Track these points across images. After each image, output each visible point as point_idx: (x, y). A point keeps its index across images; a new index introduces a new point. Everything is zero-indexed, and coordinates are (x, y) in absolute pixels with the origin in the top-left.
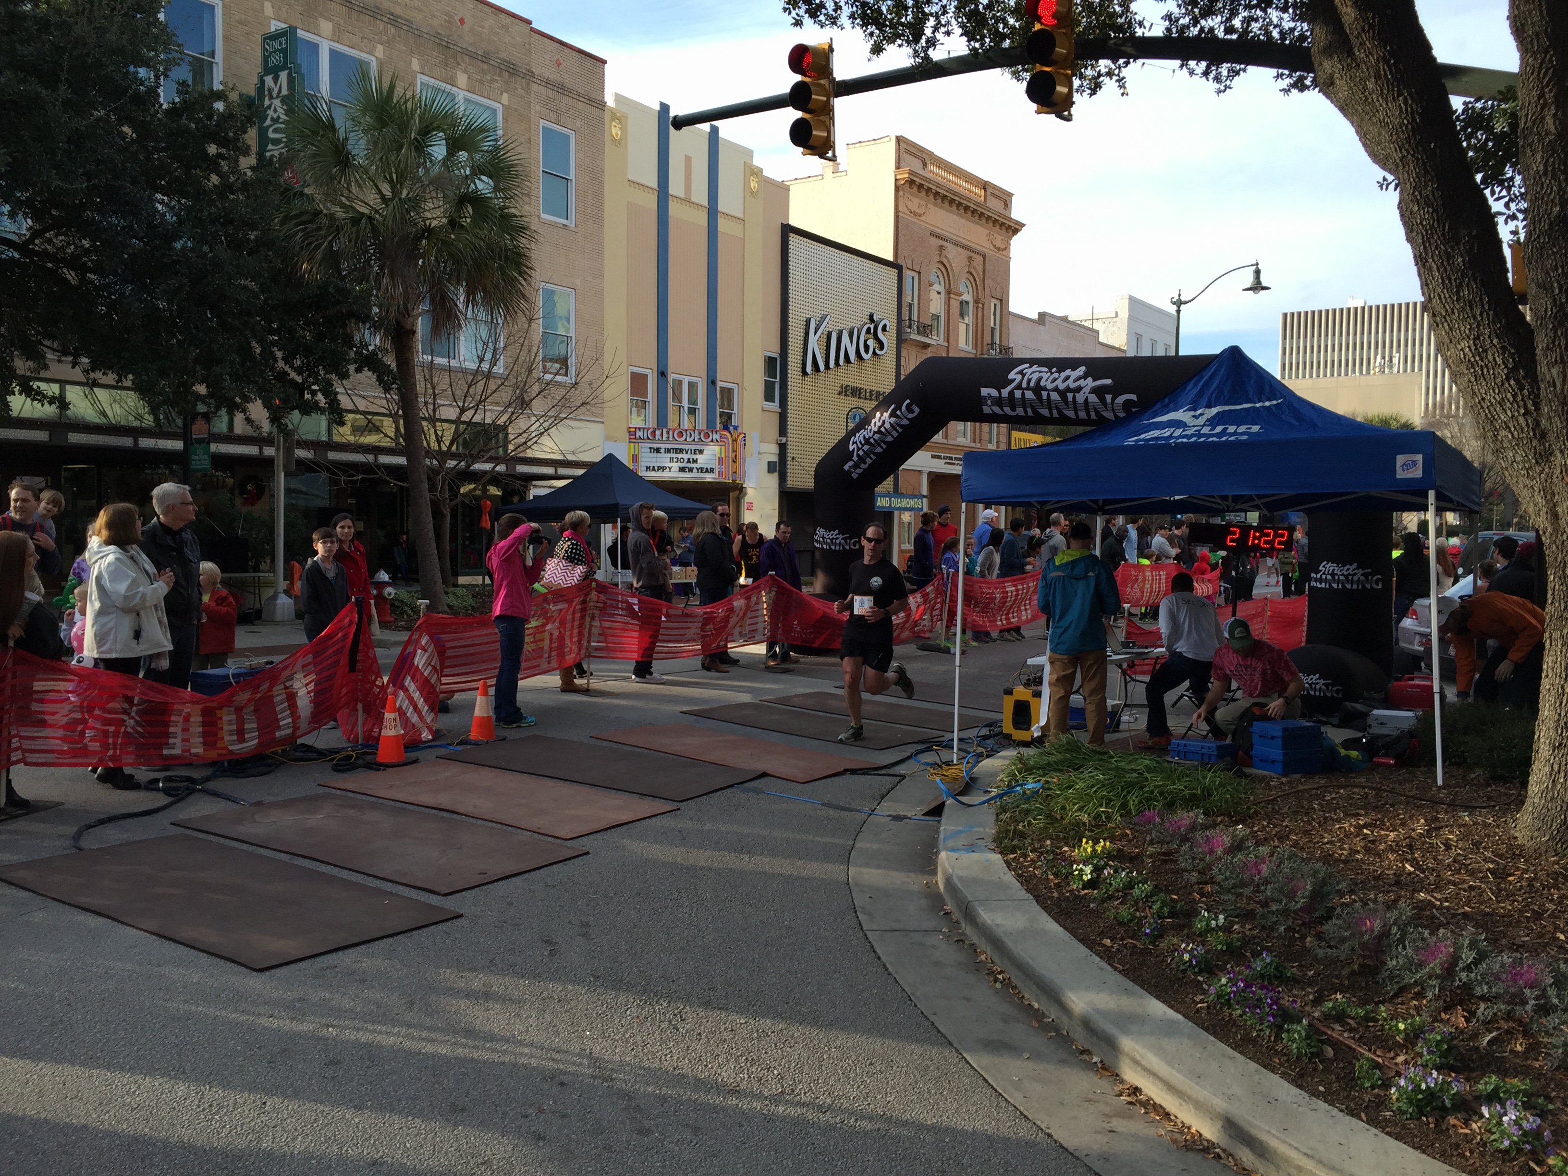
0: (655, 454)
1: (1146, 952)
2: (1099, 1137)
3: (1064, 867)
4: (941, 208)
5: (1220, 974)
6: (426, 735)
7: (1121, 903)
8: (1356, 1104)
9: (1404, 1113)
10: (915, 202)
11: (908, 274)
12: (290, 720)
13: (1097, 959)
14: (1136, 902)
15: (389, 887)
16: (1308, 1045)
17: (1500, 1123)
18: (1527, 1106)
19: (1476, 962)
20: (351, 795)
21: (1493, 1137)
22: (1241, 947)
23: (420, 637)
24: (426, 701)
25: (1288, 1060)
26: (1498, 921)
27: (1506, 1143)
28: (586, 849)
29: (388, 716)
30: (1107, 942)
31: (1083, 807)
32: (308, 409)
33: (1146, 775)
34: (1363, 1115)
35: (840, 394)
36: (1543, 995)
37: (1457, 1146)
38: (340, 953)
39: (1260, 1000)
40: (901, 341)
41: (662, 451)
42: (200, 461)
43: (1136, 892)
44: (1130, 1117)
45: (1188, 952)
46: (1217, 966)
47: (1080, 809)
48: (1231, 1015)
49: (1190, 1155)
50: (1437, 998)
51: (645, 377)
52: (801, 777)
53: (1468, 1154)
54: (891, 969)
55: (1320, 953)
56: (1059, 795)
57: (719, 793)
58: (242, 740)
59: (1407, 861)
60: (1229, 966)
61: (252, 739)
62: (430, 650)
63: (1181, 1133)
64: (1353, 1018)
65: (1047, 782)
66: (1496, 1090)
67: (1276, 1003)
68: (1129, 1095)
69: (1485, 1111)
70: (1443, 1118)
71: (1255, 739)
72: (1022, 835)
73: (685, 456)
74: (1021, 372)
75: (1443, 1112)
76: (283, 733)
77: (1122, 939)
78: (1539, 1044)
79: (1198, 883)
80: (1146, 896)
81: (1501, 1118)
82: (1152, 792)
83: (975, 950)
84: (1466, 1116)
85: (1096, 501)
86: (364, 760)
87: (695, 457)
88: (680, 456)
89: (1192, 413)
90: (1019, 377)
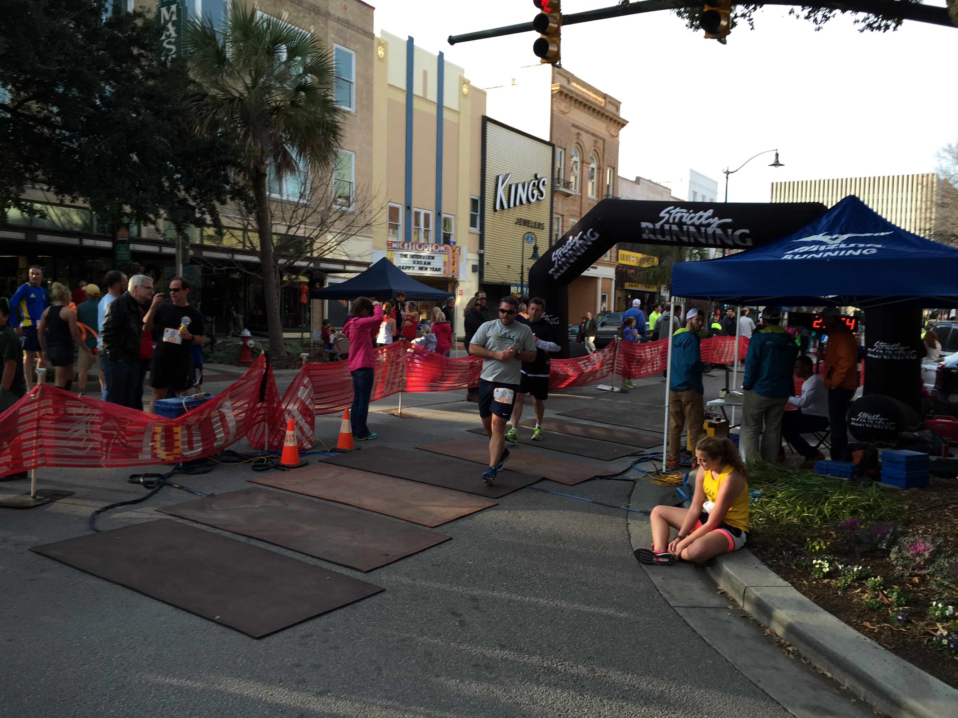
0: (404, 259)
1: (901, 634)
3: (804, 561)
4: (579, 109)
6: (307, 445)
10: (563, 105)
11: (558, 151)
12: (223, 435)
13: (870, 640)
15: (324, 565)
20: (271, 489)
23: (303, 377)
24: (306, 422)
28: (449, 535)
29: (289, 433)
30: (868, 625)
35: (516, 223)
38: (311, 623)
40: (554, 192)
41: (409, 256)
42: (123, 255)
45: (944, 637)
51: (397, 209)
52: (568, 480)
57: (519, 492)
58: (191, 448)
61: (198, 447)
71: (884, 463)
73: (422, 260)
74: (668, 212)
76: (219, 443)
77: (878, 623)
83: (759, 625)
86: (273, 463)
87: (429, 261)
88: (420, 260)
89: (829, 237)
90: (667, 216)
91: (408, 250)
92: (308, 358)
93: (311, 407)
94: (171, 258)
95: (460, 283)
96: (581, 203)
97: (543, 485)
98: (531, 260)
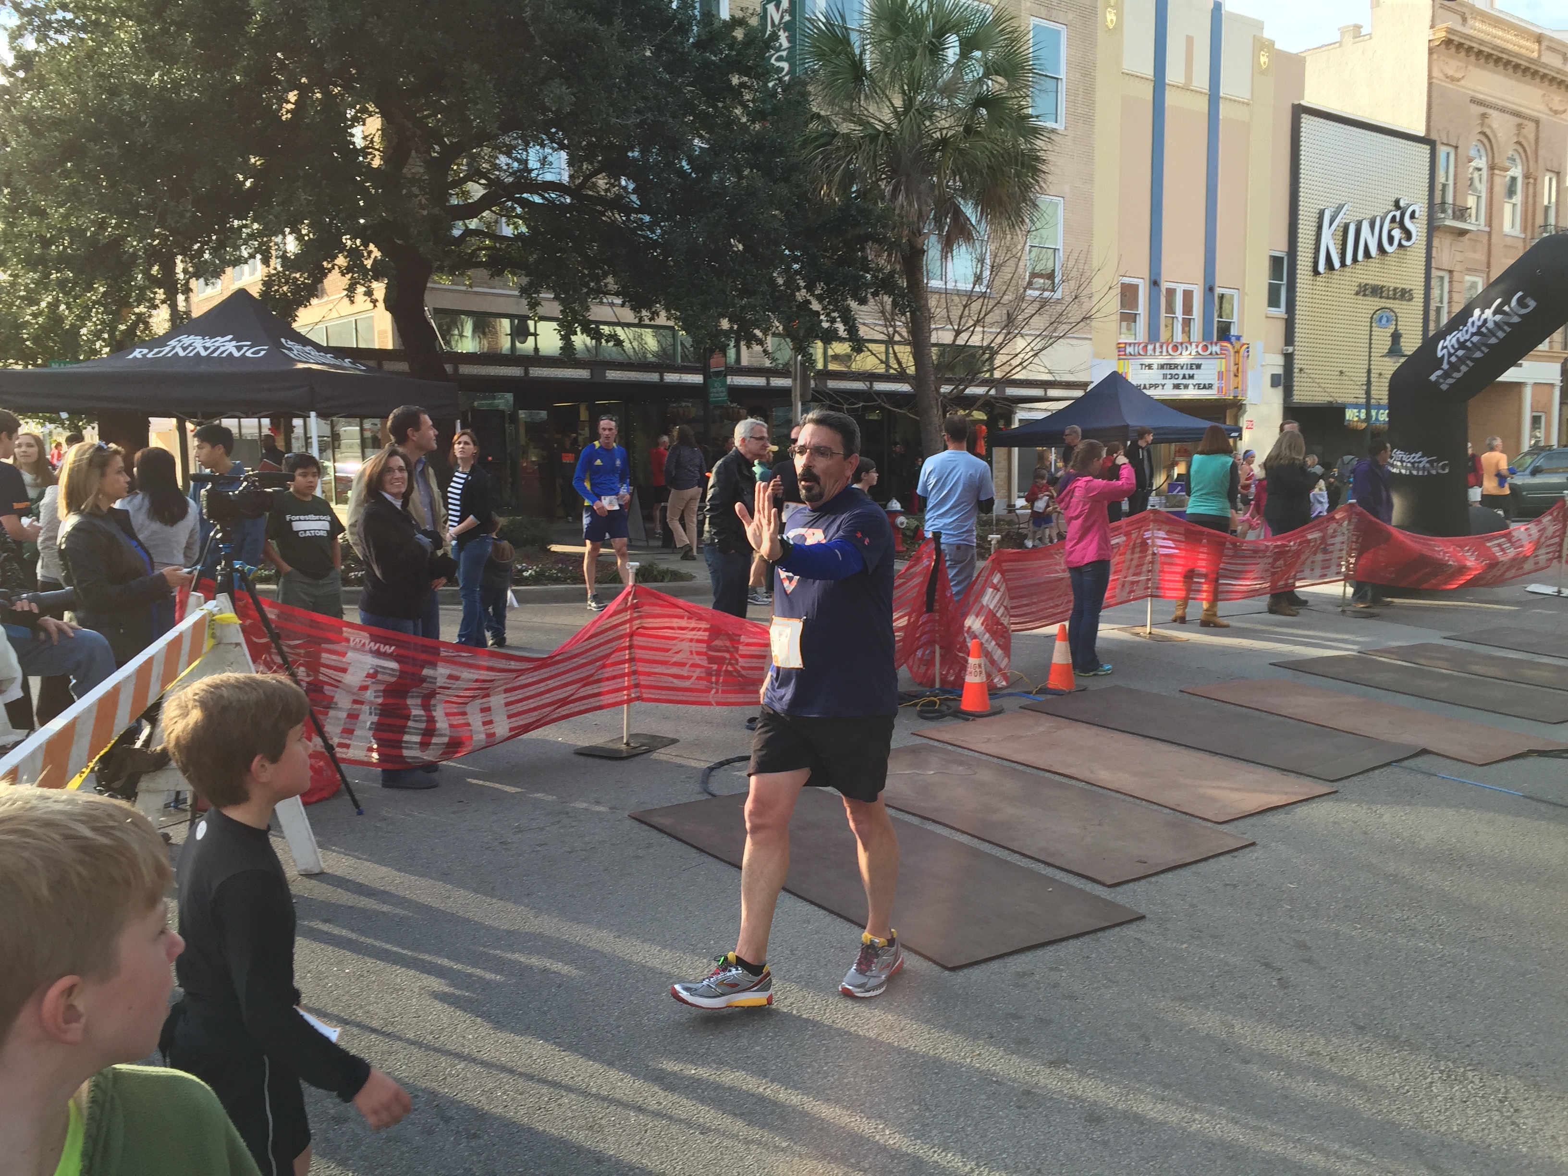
6: (1000, 682)
10: (1453, 65)
11: (1443, 151)
15: (1042, 869)
23: (992, 573)
24: (999, 645)
29: (972, 661)
35: (1358, 294)
38: (1031, 955)
40: (1432, 228)
41: (1155, 367)
42: (718, 394)
51: (1135, 288)
52: (1472, 756)
57: (1377, 772)
86: (949, 708)
87: (1191, 372)
88: (1174, 372)
91: (1153, 355)
92: (998, 542)
93: (1005, 621)
94: (785, 393)
95: (1248, 408)
96: (1489, 245)
97: (1423, 762)
98: (1387, 359)
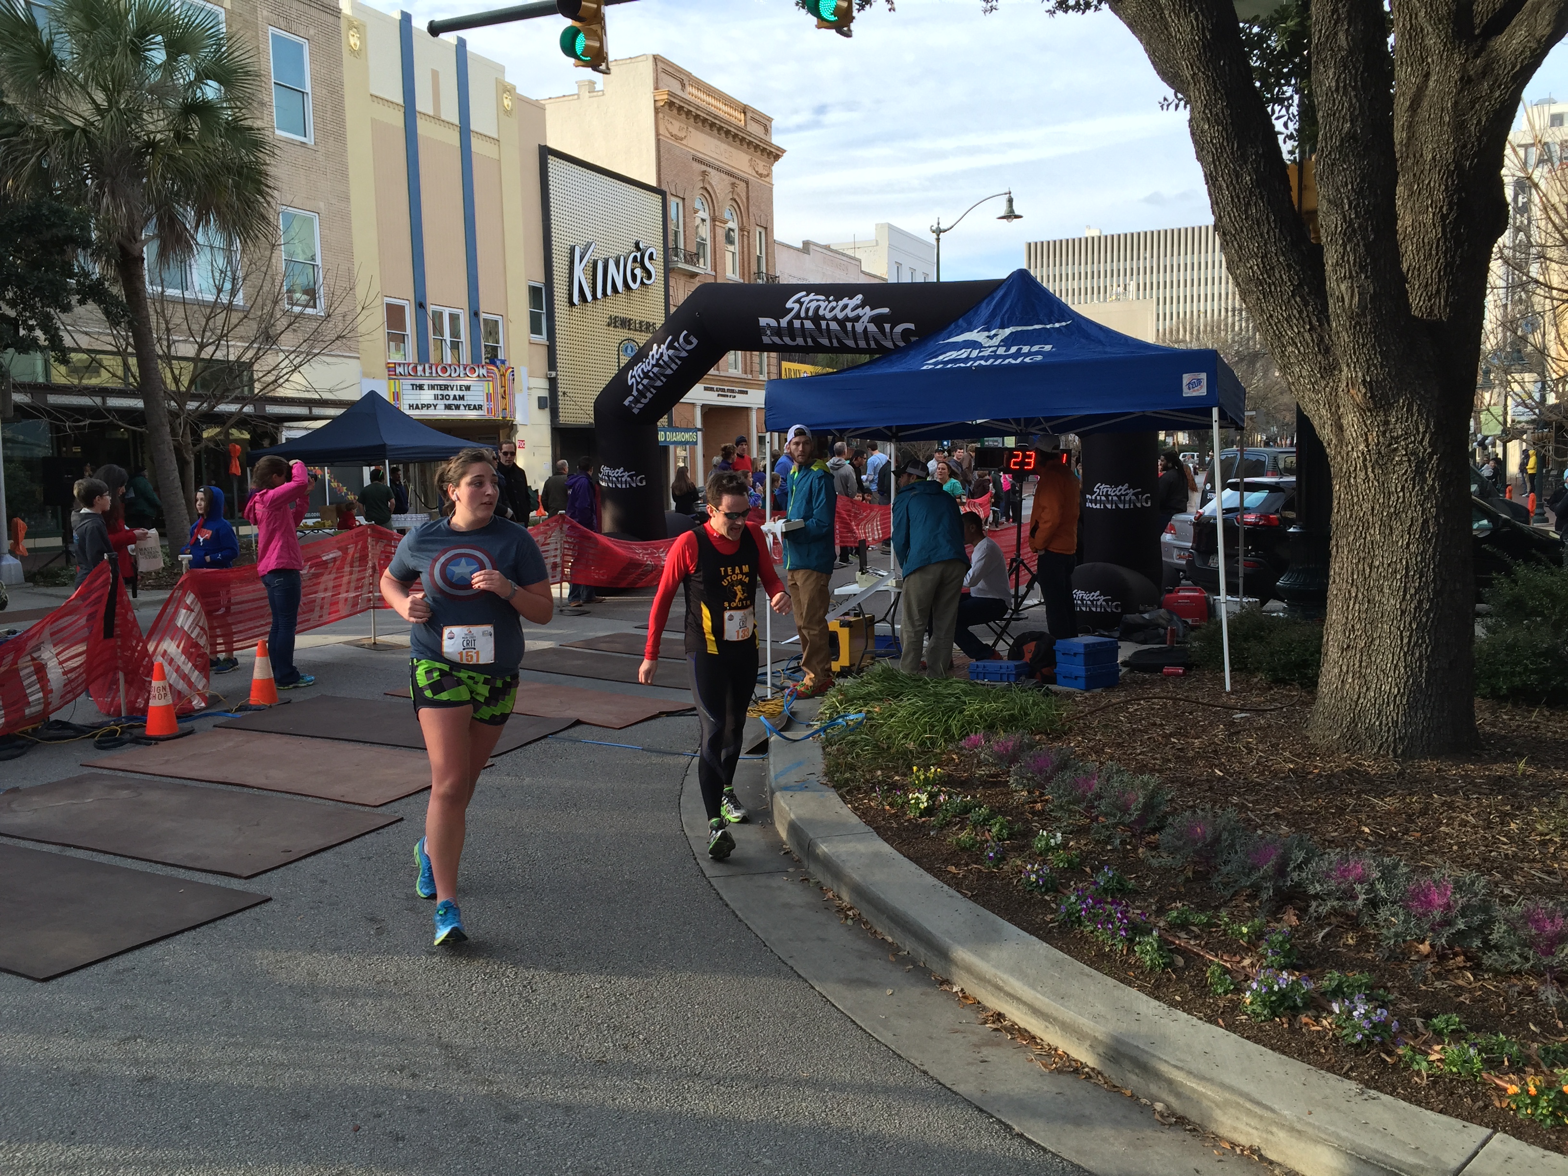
0: (418, 392)
1: (991, 876)
2: (973, 1069)
3: (900, 796)
4: (702, 131)
5: (1065, 891)
6: (198, 703)
7: (962, 829)
8: (1213, 1011)
9: (1258, 1015)
10: (676, 126)
11: (673, 202)
12: (41, 695)
13: (946, 887)
14: (975, 828)
15: (182, 874)
16: (1161, 955)
17: (1350, 1016)
18: (1369, 999)
19: (1307, 861)
20: (121, 774)
21: (1345, 1032)
22: (1080, 864)
23: (184, 594)
24: (195, 666)
25: (1142, 973)
26: (1307, 819)
27: (1359, 1037)
28: (399, 815)
29: (155, 684)
30: (953, 869)
31: (908, 735)
32: (27, 346)
33: (963, 698)
34: (1220, 1021)
35: (609, 325)
36: (1372, 889)
37: (1312, 1044)
38: (137, 952)
39: (1109, 915)
40: (668, 270)
41: (426, 387)
43: (972, 816)
44: (998, 1044)
45: (1033, 872)
46: (1061, 884)
47: (906, 737)
48: (1082, 932)
49: (1061, 1077)
50: (1270, 899)
51: (402, 308)
52: (616, 722)
53: (1323, 1051)
54: (740, 915)
55: (1155, 863)
56: (882, 725)
57: (533, 745)
59: (1216, 766)
60: (1072, 883)
62: (197, 609)
63: (1049, 1055)
64: (1195, 925)
65: (869, 712)
66: (1340, 985)
67: (1126, 918)
68: (994, 1022)
69: (1336, 1008)
70: (1295, 1017)
71: (1059, 657)
72: (852, 768)
73: (451, 393)
74: (799, 300)
75: (1295, 1011)
76: (33, 710)
77: (967, 865)
78: (1368, 935)
79: (1028, 803)
80: (984, 820)
81: (1350, 1012)
82: (972, 716)
83: (821, 888)
84: (1315, 1013)
85: (889, 428)
86: (132, 735)
87: (462, 393)
88: (445, 393)
89: (986, 334)
90: (797, 306)
91: (423, 377)
93: (202, 641)
97: (575, 732)
